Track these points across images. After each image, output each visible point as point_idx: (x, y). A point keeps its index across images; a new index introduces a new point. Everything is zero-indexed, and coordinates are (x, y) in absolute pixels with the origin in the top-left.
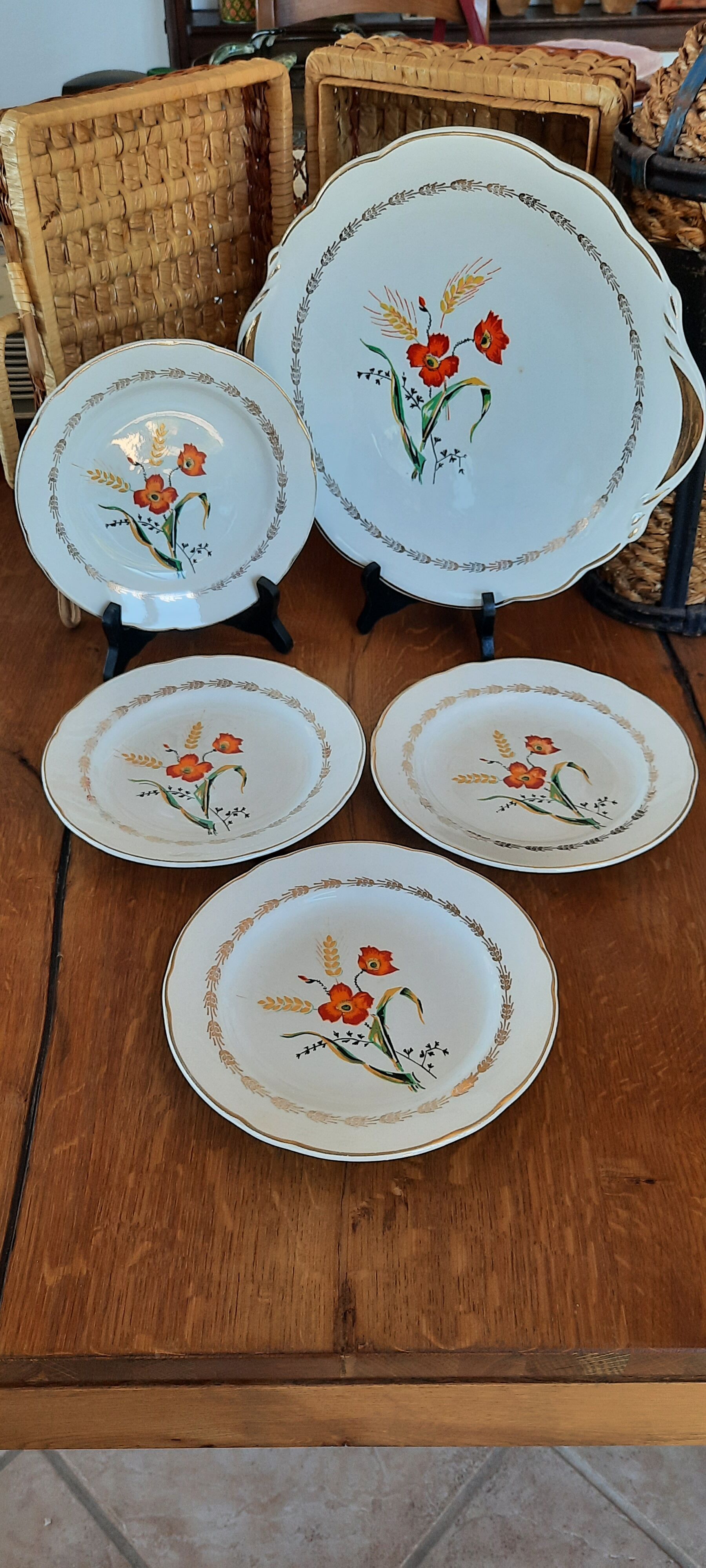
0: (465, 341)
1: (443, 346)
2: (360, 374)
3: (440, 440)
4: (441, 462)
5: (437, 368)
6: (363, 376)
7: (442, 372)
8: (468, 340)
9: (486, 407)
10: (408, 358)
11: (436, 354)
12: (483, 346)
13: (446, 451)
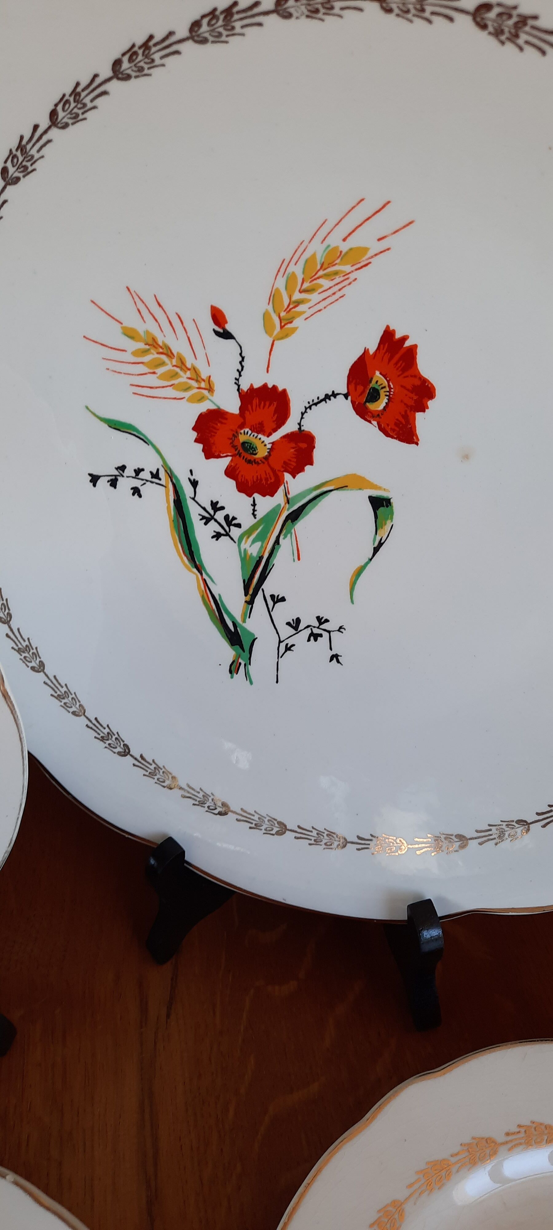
0: (327, 397)
1: (276, 411)
2: (94, 479)
3: (283, 599)
4: (290, 642)
5: (266, 458)
6: (103, 483)
7: (277, 467)
8: (334, 395)
9: (382, 533)
10: (196, 441)
11: (259, 429)
12: (372, 406)
13: (298, 621)
